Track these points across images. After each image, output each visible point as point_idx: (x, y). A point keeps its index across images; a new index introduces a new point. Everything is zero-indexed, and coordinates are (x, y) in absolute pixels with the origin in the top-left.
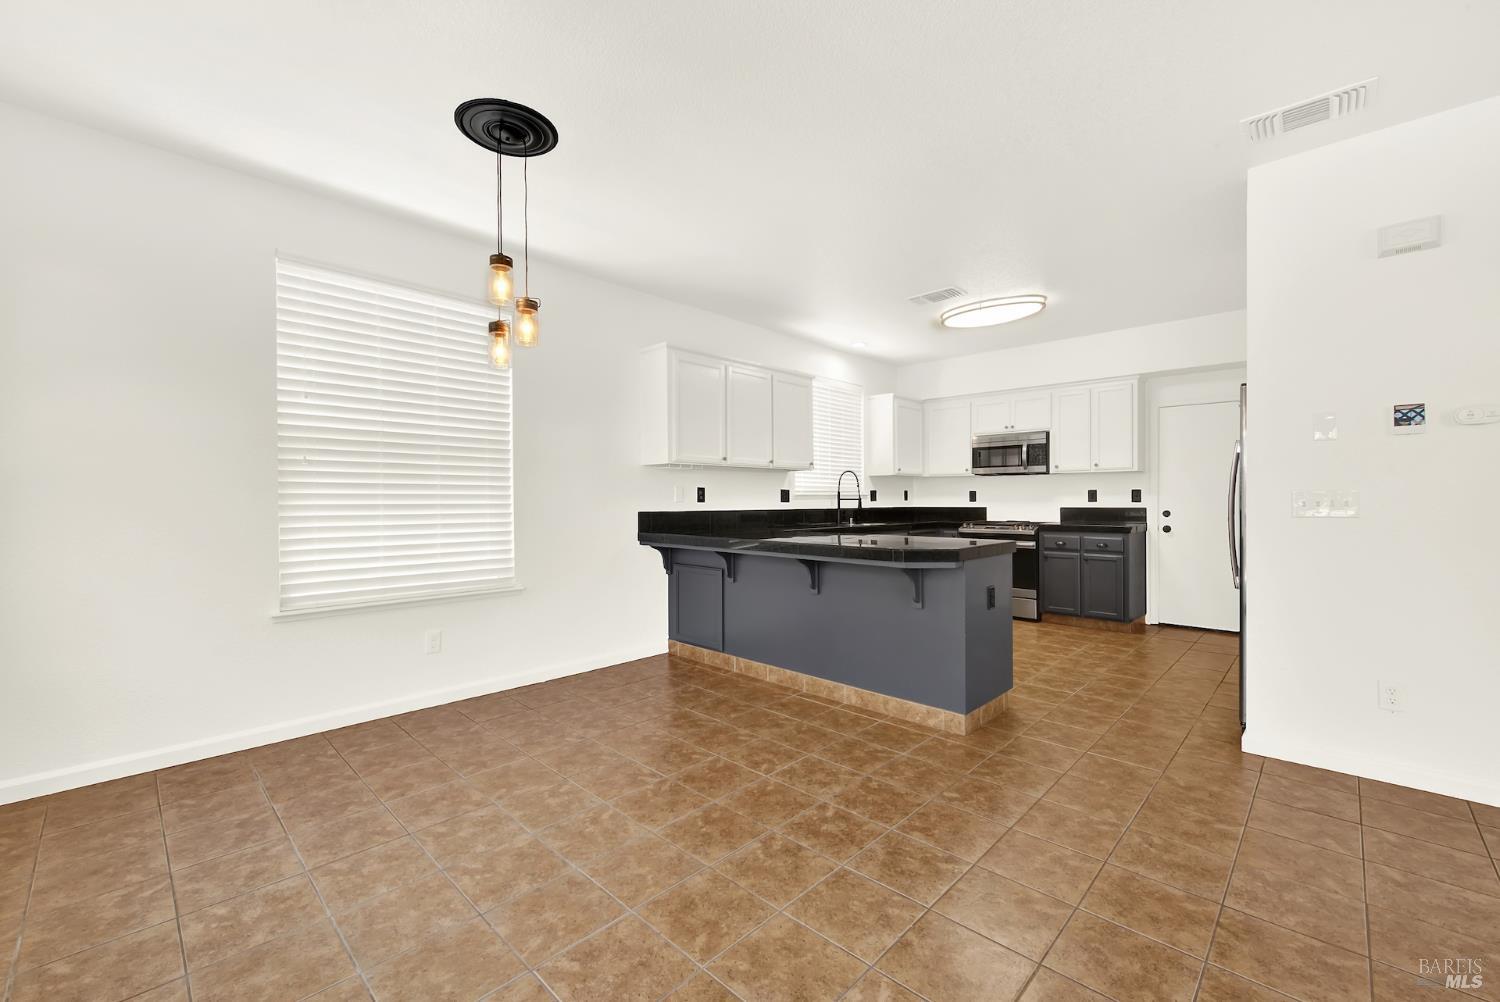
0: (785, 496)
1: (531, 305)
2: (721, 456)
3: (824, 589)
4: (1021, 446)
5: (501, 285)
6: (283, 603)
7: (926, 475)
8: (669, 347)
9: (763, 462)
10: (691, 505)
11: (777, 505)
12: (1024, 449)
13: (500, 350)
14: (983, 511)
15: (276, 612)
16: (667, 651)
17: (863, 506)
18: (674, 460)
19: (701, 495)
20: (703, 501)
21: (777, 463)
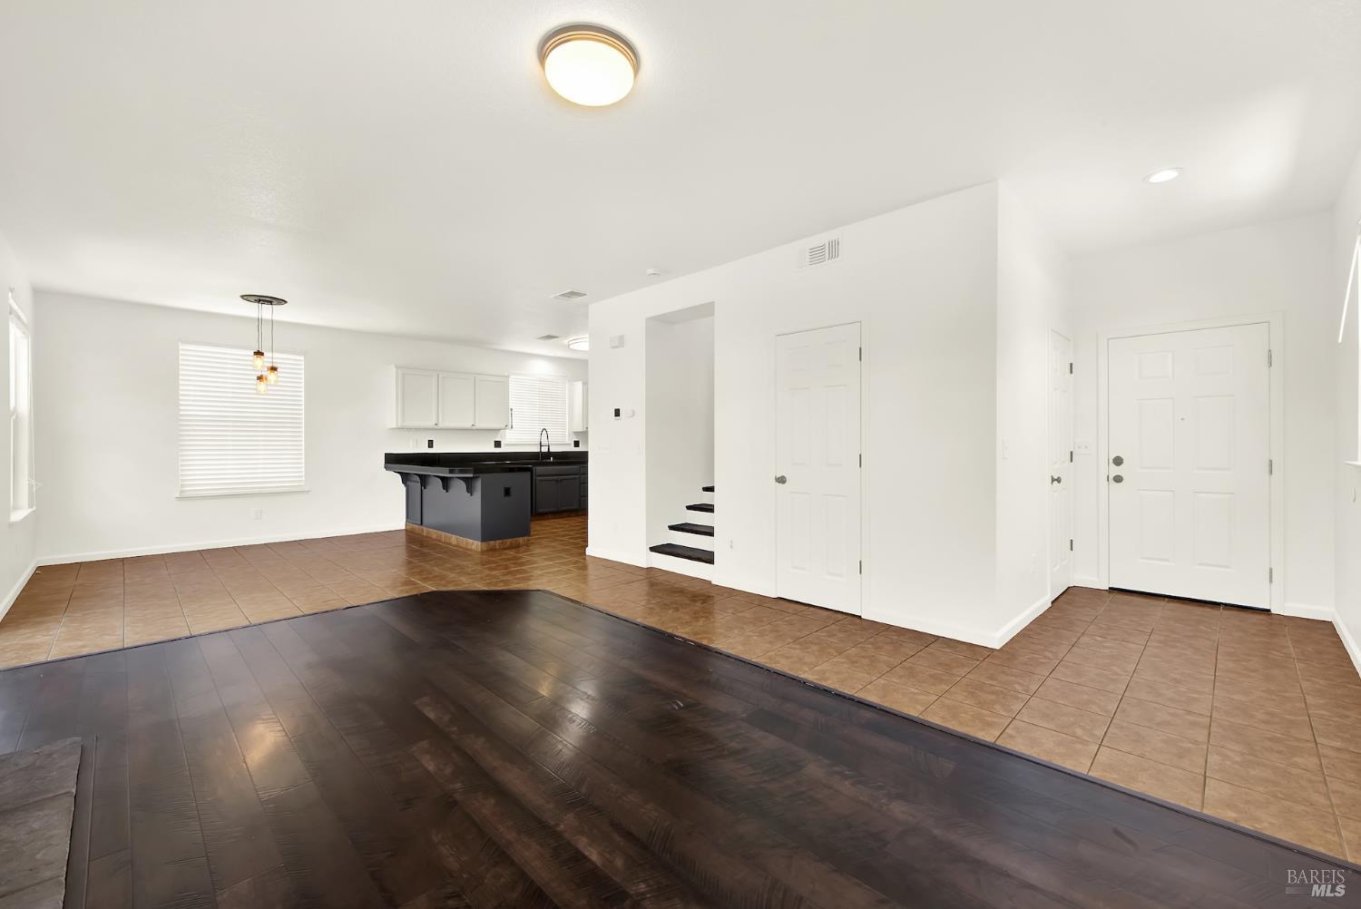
0: (498, 444)
1: (274, 369)
2: (434, 423)
3: (451, 491)
5: (259, 361)
6: (182, 492)
8: (396, 366)
9: (468, 425)
10: (425, 449)
11: (492, 450)
13: (262, 386)
15: (178, 496)
16: (404, 528)
17: (551, 450)
18: (400, 425)
19: (431, 444)
20: (432, 447)
21: (479, 426)
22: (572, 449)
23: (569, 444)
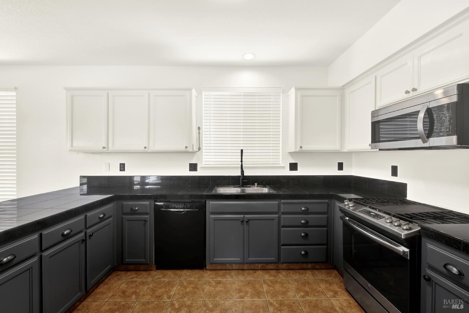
0: (193, 167)
2: (103, 146)
4: (417, 113)
7: (346, 151)
11: (186, 172)
12: (421, 115)
14: (402, 188)
18: (68, 149)
19: (122, 167)
20: (124, 170)
21: (152, 148)
22: (288, 172)
23: (284, 167)
